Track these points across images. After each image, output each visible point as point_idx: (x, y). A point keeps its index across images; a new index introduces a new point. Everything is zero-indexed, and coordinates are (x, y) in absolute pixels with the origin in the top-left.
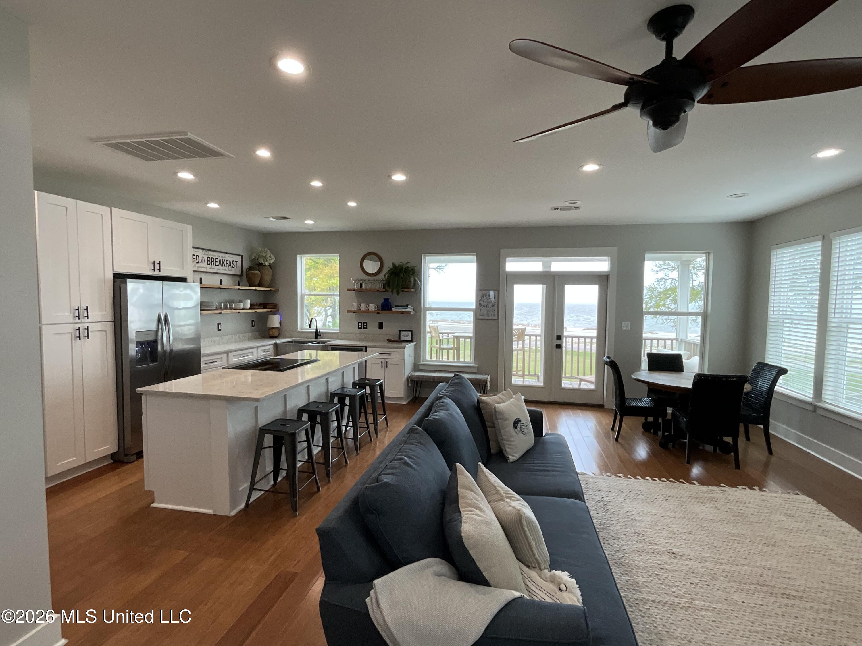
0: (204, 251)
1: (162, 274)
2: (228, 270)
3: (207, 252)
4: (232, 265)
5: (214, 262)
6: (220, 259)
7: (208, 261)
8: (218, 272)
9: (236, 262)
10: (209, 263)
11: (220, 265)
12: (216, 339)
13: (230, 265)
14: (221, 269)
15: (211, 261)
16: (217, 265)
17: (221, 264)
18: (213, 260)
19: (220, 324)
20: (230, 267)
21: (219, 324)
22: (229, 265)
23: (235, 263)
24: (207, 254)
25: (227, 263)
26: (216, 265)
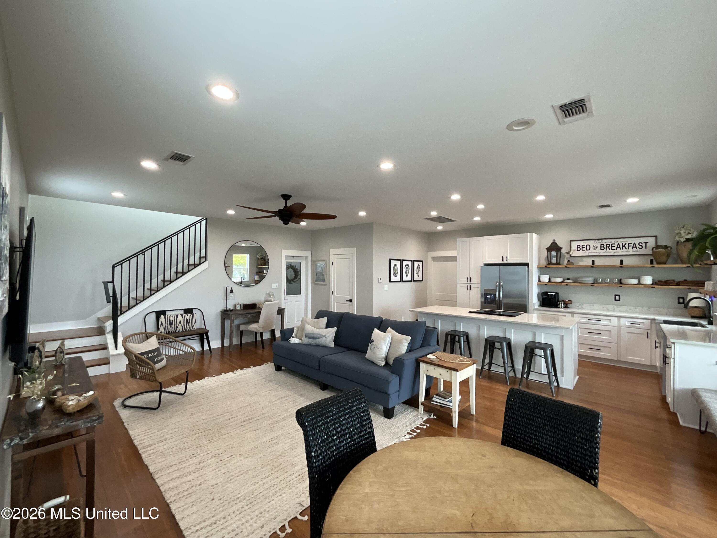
0: (596, 241)
1: (509, 262)
2: (630, 251)
3: (600, 241)
4: (638, 246)
5: (610, 247)
6: (619, 244)
7: (601, 247)
8: (616, 254)
9: (646, 243)
10: (602, 248)
11: (618, 249)
12: (610, 307)
13: (636, 247)
14: (620, 252)
15: (605, 247)
16: (615, 249)
17: (620, 247)
18: (608, 246)
19: (619, 296)
20: (635, 249)
21: (616, 296)
22: (633, 247)
23: (644, 245)
24: (599, 243)
25: (629, 246)
26: (612, 249)
